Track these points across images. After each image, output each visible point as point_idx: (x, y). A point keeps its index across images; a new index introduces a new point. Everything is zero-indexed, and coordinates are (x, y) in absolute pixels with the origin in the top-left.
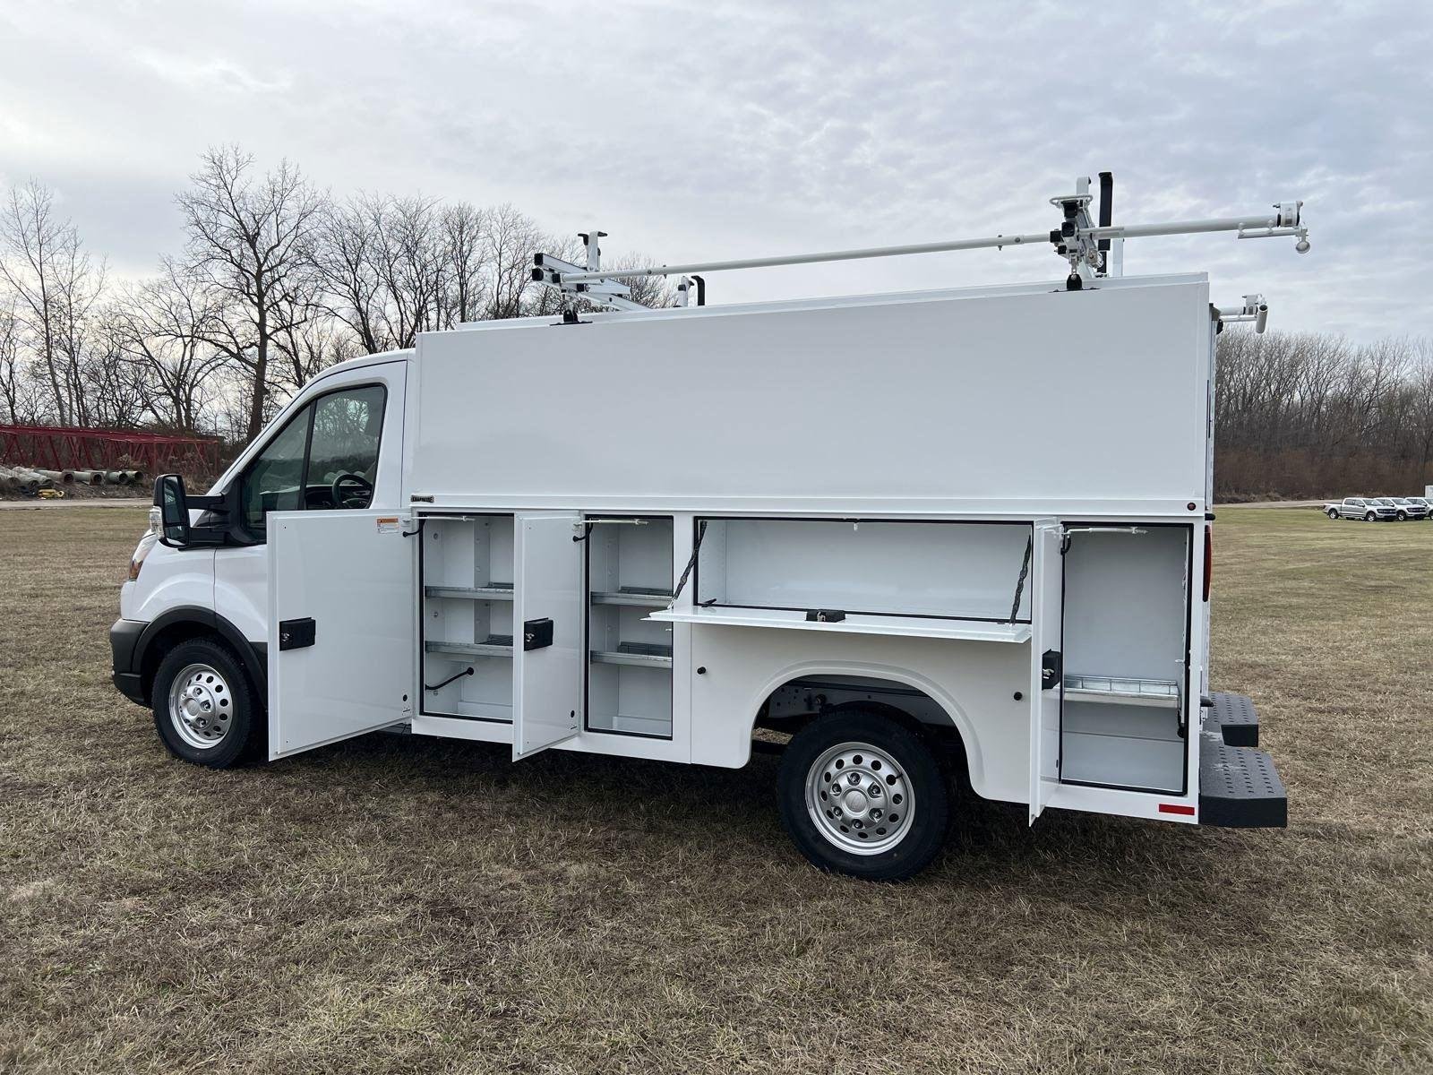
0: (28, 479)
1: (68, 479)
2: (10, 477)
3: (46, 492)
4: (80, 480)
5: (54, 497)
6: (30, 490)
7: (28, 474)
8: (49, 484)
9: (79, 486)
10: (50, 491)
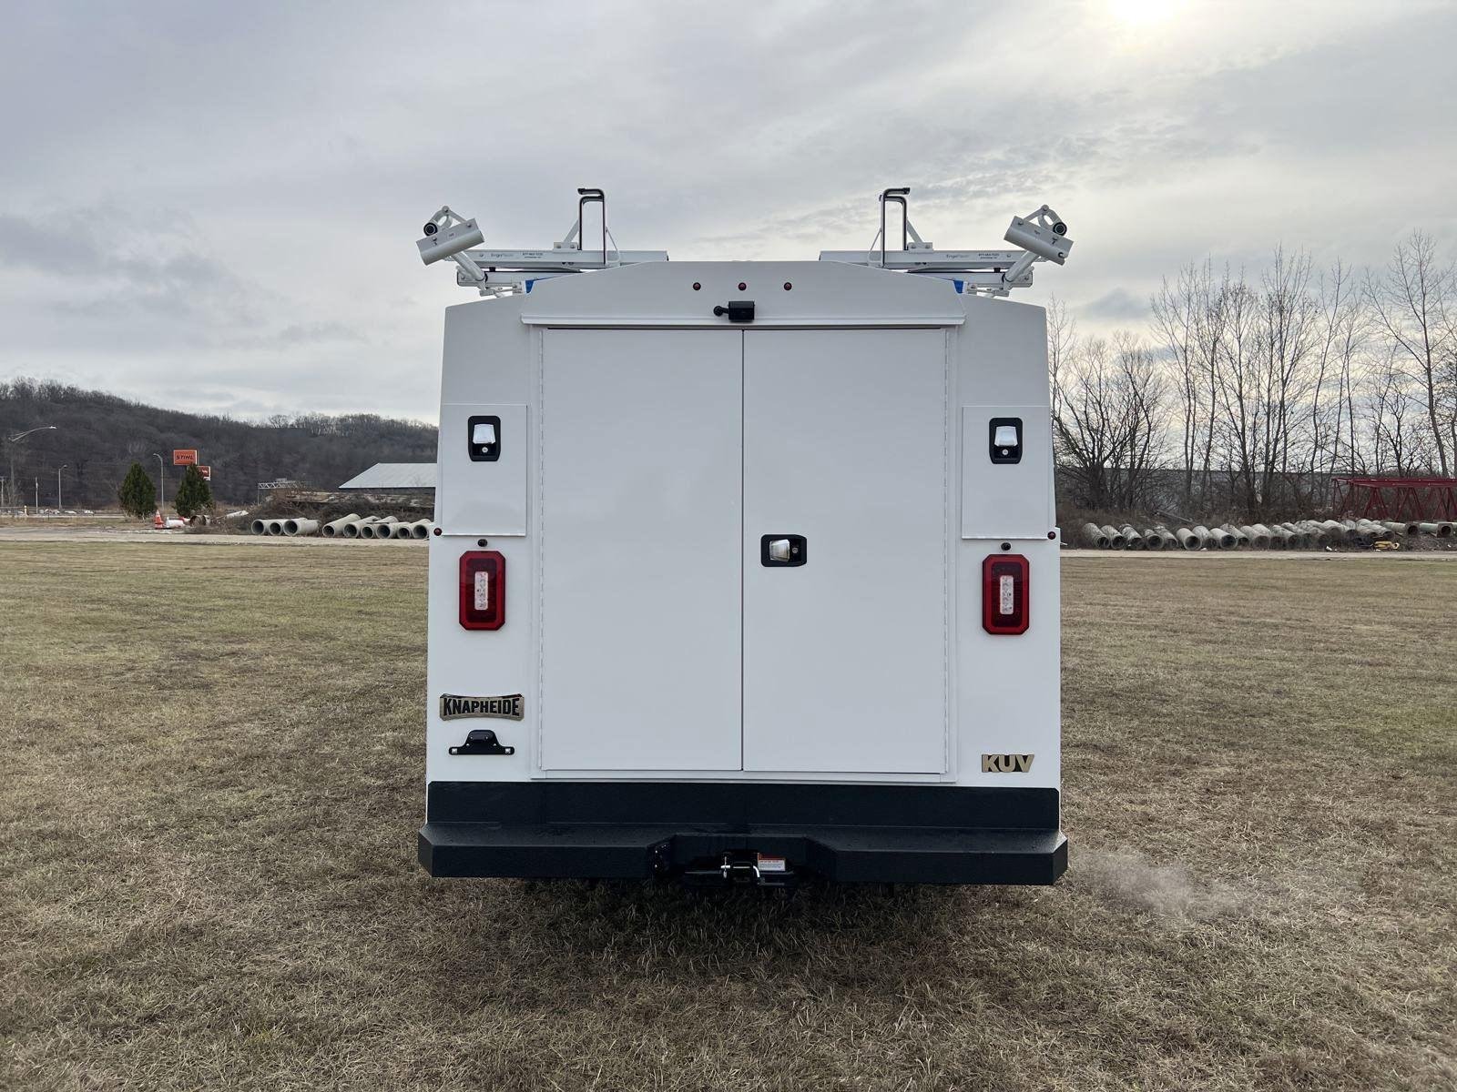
0: (1368, 531)
1: (1412, 531)
2: (1349, 529)
3: (1381, 544)
4: (1428, 532)
5: (1389, 549)
6: (1367, 542)
7: (1367, 526)
8: (1388, 536)
9: (1423, 538)
10: (1387, 542)
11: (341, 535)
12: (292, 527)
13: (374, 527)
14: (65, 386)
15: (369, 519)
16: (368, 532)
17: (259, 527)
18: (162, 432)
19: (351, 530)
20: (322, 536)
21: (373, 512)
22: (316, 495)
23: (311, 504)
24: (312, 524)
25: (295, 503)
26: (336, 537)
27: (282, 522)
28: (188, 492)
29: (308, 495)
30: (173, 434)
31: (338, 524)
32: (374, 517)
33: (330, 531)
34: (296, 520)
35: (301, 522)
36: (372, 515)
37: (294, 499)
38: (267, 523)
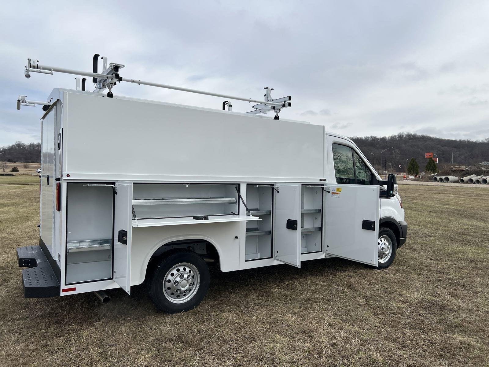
11: (467, 182)
12: (447, 179)
13: (481, 180)
14: (413, 134)
15: (480, 177)
16: (478, 182)
17: (436, 179)
18: (442, 147)
19: (471, 181)
20: (459, 183)
21: (482, 174)
22: (461, 168)
23: (458, 171)
24: (456, 178)
25: (452, 171)
26: (465, 183)
27: (443, 177)
28: (429, 167)
29: (458, 168)
30: (447, 148)
31: (466, 179)
32: (482, 176)
33: (462, 181)
34: (449, 177)
35: (450, 178)
36: (482, 175)
37: (452, 169)
38: (438, 178)
